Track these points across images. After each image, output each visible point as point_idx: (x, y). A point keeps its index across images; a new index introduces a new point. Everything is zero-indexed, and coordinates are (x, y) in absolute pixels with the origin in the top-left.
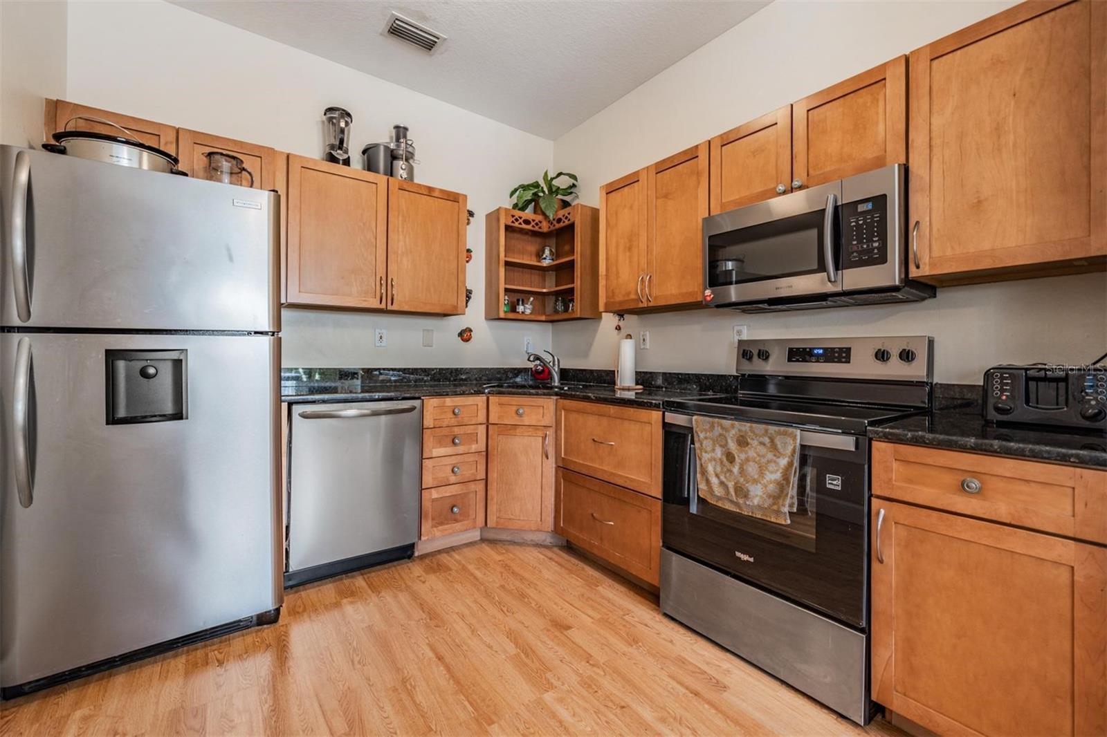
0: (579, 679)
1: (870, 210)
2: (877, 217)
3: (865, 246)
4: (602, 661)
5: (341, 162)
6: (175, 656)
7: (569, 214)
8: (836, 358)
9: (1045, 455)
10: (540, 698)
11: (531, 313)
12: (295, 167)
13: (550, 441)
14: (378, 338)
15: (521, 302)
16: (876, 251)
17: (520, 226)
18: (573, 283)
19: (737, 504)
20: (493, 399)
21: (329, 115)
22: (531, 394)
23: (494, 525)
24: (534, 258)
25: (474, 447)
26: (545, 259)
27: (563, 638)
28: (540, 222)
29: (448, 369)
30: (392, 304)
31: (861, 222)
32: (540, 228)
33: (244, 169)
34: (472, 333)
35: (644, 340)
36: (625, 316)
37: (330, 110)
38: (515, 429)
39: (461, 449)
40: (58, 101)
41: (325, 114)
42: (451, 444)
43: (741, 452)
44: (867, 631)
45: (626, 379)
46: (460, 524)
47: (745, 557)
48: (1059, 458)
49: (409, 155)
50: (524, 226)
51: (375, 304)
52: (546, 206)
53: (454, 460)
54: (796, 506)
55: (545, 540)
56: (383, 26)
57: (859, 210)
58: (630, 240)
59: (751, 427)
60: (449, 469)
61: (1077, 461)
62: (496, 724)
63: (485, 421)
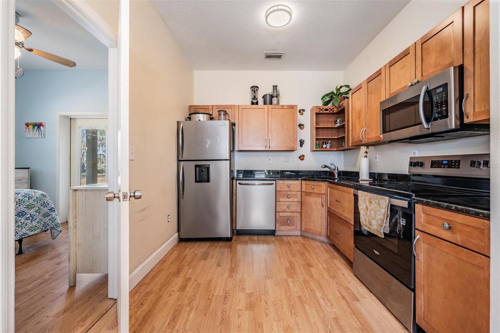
0: (303, 279)
1: (442, 91)
2: (444, 95)
3: (439, 110)
4: (316, 278)
5: (255, 104)
6: (209, 242)
7: (343, 104)
8: (453, 165)
9: (471, 213)
10: (287, 279)
11: (330, 148)
12: (240, 109)
13: (324, 200)
14: (269, 160)
15: (324, 144)
16: (444, 112)
17: (323, 112)
18: (344, 134)
19: (369, 228)
20: (303, 182)
21: (252, 89)
22: (316, 181)
23: (304, 230)
24: (333, 124)
25: (296, 200)
26: (337, 124)
27: (307, 269)
28: (333, 109)
29: (294, 171)
30: (270, 148)
31: (438, 98)
32: (333, 111)
33: (227, 113)
34: (304, 157)
35: (376, 158)
36: (369, 147)
37: (252, 87)
38: (311, 194)
39: (291, 200)
40: (191, 106)
41: (251, 89)
42: (287, 197)
43: (370, 206)
44: (414, 290)
45: (364, 176)
46: (290, 227)
47: (377, 253)
48: (475, 214)
49: (277, 95)
50: (325, 112)
51: (264, 149)
52: (335, 101)
53: (288, 203)
54: (389, 231)
55: (324, 240)
56: (263, 56)
57: (437, 92)
58: (359, 114)
59: (373, 195)
60: (286, 206)
61: (482, 216)
62: (270, 280)
63: (300, 190)
